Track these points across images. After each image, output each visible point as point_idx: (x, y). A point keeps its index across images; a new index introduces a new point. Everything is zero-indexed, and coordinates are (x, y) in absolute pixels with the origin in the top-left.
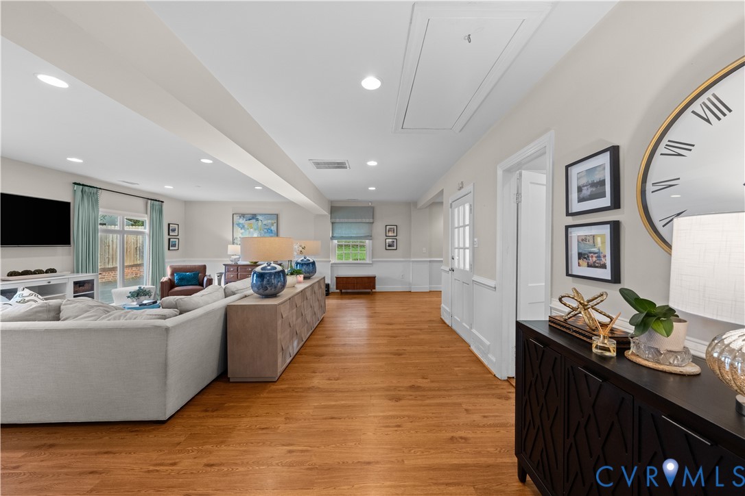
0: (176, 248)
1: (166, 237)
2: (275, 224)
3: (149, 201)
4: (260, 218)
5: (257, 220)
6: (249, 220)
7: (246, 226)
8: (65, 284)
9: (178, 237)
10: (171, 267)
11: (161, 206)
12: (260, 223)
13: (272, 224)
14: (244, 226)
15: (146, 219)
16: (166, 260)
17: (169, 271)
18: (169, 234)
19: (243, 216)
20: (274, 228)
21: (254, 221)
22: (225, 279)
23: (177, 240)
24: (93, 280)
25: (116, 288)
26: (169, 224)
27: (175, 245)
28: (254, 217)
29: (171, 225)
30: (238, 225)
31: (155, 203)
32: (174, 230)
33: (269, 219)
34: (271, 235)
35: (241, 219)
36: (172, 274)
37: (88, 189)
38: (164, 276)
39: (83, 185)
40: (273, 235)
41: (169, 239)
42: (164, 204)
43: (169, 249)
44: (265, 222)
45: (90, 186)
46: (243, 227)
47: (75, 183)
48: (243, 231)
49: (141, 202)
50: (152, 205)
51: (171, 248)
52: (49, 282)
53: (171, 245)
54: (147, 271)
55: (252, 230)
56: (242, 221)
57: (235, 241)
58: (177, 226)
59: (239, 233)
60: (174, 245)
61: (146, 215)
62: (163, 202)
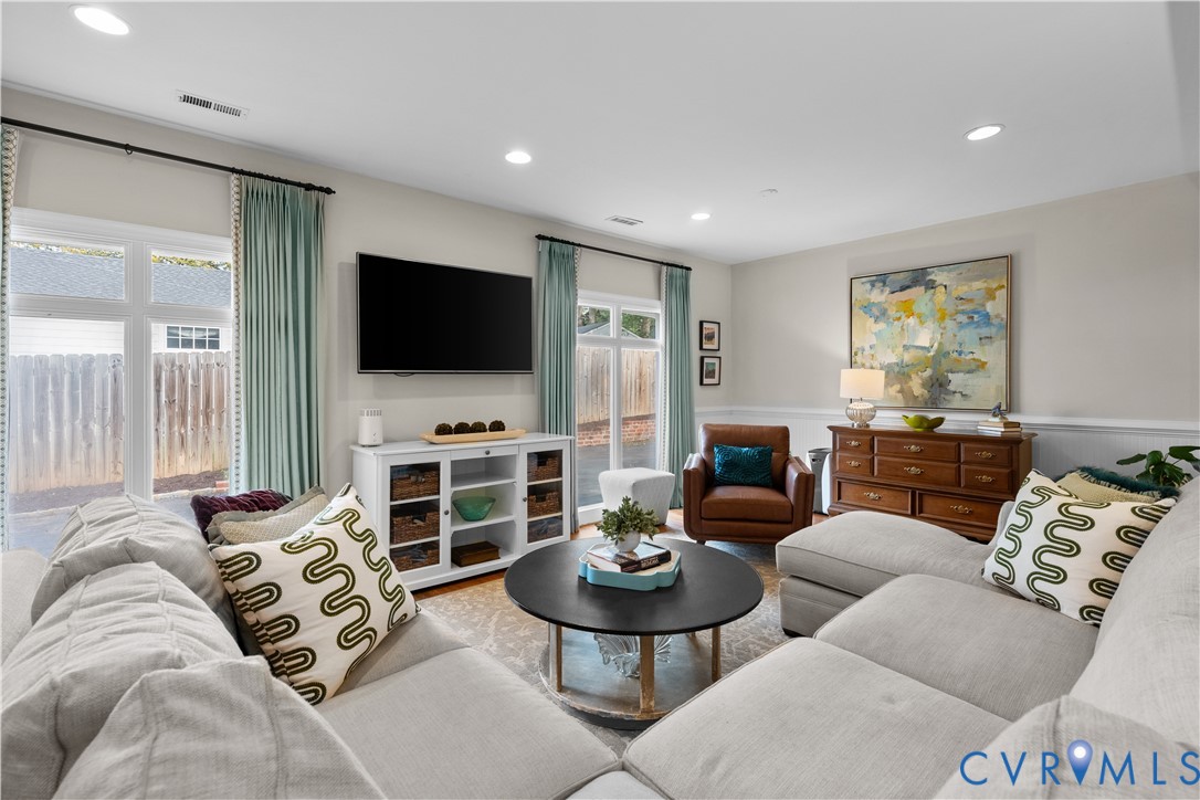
0: (715, 381)
1: (696, 354)
2: (1002, 294)
3: (665, 268)
4: (939, 277)
5: (931, 285)
6: (903, 289)
7: (892, 312)
8: (513, 457)
9: (718, 354)
10: (706, 427)
11: (687, 279)
12: (940, 294)
13: (991, 295)
14: (884, 313)
15: (659, 311)
16: (697, 410)
17: (701, 440)
18: (701, 348)
19: (881, 279)
20: (996, 307)
21: (918, 291)
22: (833, 471)
23: (716, 361)
24: (561, 451)
25: (608, 469)
26: (701, 323)
27: (714, 371)
28: (919, 278)
29: (705, 325)
30: (867, 308)
31: (674, 273)
32: (710, 337)
33: (978, 278)
34: (985, 331)
35: (876, 292)
36: (709, 449)
37: (560, 248)
38: (693, 452)
39: (552, 239)
40: (992, 331)
41: (702, 359)
42: (693, 274)
43: (701, 383)
44: (963, 290)
45: (563, 242)
46: (881, 315)
47: (540, 237)
48: (881, 326)
49: (648, 271)
50: (671, 277)
51: (706, 381)
52: (488, 453)
53: (706, 373)
54: (661, 434)
55: (912, 321)
56: (878, 296)
57: (859, 359)
58: (715, 327)
59: (870, 332)
60: (711, 374)
61: (658, 303)
62: (689, 269)
